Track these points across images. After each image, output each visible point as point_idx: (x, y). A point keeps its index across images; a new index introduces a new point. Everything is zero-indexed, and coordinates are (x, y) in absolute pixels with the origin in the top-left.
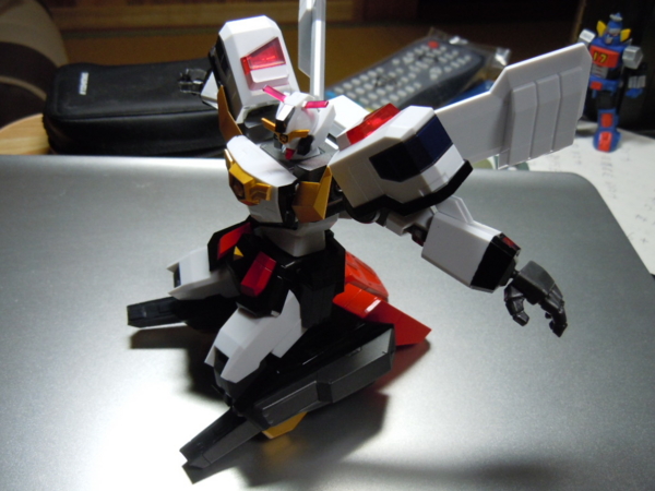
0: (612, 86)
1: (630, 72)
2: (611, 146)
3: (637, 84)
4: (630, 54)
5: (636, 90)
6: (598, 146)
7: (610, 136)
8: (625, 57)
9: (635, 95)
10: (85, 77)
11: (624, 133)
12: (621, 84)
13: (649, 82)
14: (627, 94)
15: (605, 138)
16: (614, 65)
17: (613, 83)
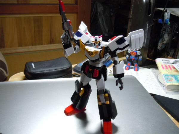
0: (136, 59)
1: (139, 56)
2: (137, 70)
3: (140, 58)
4: (138, 52)
5: (140, 59)
6: (135, 70)
7: (137, 68)
8: (137, 53)
9: (140, 60)
10: (33, 64)
11: (140, 67)
12: (137, 58)
13: (143, 57)
14: (139, 60)
15: (136, 69)
16: (136, 55)
17: (136, 58)
